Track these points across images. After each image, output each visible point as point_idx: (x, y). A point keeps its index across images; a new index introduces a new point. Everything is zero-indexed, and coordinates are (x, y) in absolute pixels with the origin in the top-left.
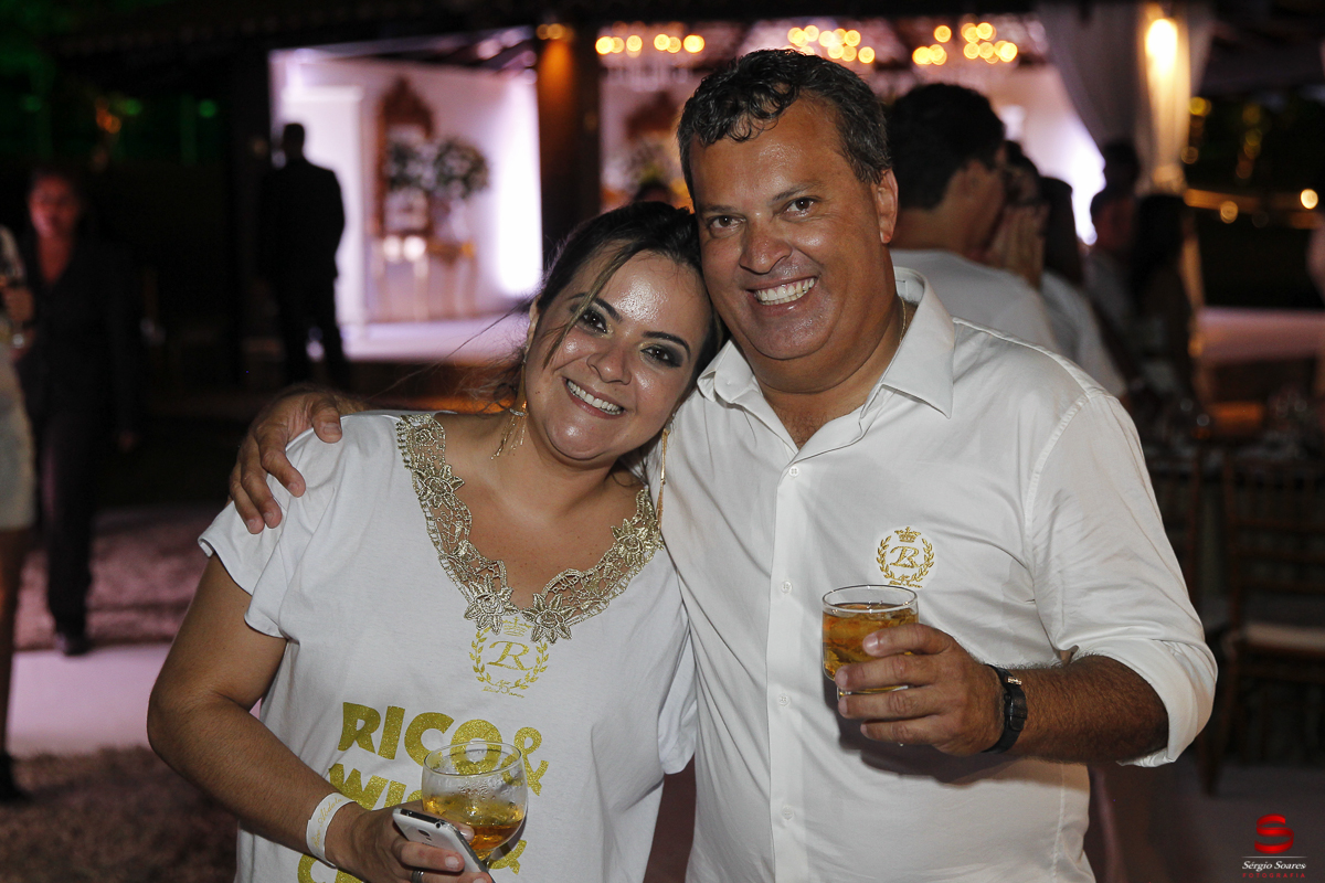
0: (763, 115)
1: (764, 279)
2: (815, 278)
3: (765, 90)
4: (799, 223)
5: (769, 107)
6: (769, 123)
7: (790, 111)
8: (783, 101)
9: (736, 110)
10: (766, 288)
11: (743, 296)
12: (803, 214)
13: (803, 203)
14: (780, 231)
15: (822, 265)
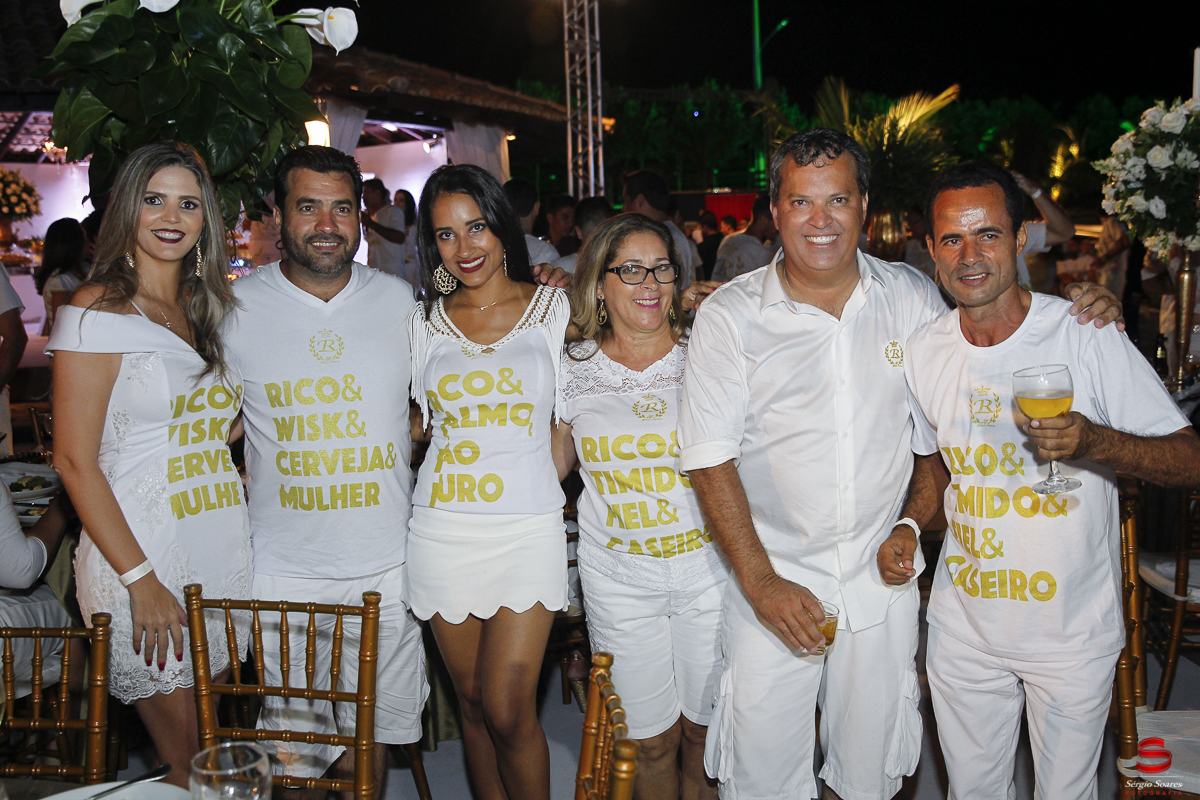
0: (829, 157)
1: (818, 232)
2: (838, 235)
3: (831, 146)
4: (837, 208)
5: (832, 154)
6: (831, 161)
7: (841, 156)
8: (838, 152)
9: (817, 155)
10: (816, 236)
11: (803, 240)
12: (839, 204)
13: (839, 200)
14: (830, 211)
15: (844, 230)
